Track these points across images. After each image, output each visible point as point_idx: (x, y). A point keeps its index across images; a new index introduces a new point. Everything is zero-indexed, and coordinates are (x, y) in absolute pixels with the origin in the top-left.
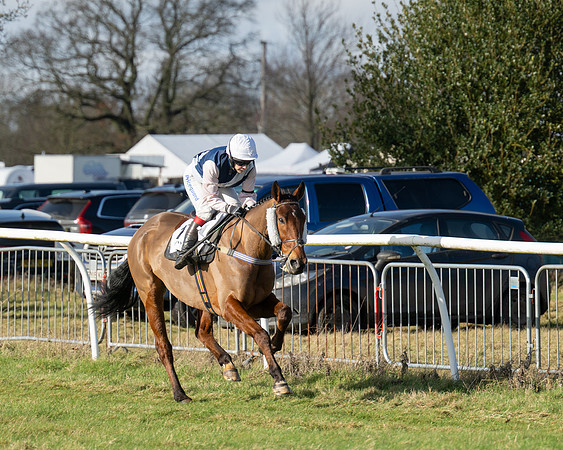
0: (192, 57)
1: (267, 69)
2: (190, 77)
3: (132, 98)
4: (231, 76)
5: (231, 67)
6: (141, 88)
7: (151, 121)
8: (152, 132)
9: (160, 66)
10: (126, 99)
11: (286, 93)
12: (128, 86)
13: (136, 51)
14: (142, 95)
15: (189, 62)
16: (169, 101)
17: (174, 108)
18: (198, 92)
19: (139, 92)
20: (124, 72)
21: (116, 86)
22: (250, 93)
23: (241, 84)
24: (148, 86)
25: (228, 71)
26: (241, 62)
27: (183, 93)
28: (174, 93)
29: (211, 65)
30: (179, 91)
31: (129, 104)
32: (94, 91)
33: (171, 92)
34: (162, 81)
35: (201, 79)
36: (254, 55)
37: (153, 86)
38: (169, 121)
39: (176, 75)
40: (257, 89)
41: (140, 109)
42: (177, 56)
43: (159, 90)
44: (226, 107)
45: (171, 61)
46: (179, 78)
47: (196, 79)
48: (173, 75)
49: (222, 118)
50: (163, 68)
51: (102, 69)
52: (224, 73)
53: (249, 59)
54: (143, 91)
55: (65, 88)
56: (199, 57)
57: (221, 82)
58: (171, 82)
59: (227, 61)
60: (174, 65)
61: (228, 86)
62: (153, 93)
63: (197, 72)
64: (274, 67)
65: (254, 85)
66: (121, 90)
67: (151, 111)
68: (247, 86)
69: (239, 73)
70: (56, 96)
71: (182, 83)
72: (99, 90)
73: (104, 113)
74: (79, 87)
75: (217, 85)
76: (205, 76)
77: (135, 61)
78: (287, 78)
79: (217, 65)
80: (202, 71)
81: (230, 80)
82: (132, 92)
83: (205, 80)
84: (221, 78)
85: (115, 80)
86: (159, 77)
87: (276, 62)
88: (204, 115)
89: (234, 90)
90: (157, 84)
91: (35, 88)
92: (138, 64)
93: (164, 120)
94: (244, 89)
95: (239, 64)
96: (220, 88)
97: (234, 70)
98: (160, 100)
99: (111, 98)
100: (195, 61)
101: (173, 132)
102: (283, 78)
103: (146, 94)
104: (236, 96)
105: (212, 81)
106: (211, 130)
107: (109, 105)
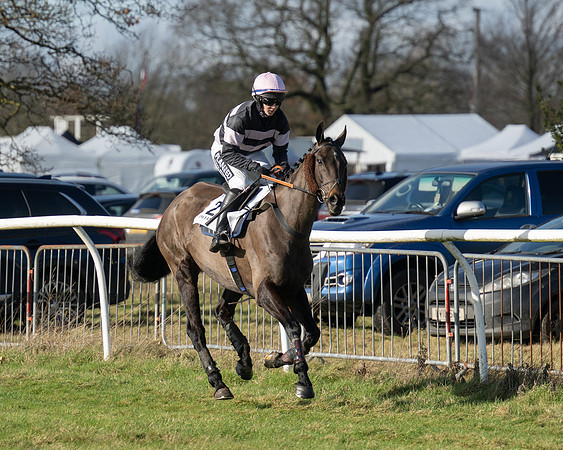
0: (395, 26)
1: (480, 40)
2: (392, 49)
3: (326, 73)
4: (439, 48)
5: (440, 37)
6: (336, 61)
7: (348, 99)
8: (349, 112)
9: (357, 36)
10: (320, 74)
11: (502, 67)
12: (322, 59)
13: (331, 19)
14: (337, 69)
15: (390, 32)
16: (368, 76)
17: (373, 85)
18: (402, 66)
19: (334, 66)
20: (317, 43)
21: (308, 59)
22: (460, 67)
23: (451, 57)
24: (344, 59)
25: (436, 42)
26: (451, 31)
27: (385, 67)
28: (374, 67)
29: (417, 34)
30: (380, 64)
31: (322, 80)
32: (282, 65)
33: (370, 66)
34: (360, 54)
35: (404, 52)
36: (466, 24)
37: (350, 59)
38: (369, 99)
39: (377, 47)
40: (468, 63)
41: (336, 85)
42: (378, 25)
43: (357, 64)
44: (433, 83)
45: (370, 31)
46: (380, 50)
47: (399, 52)
48: (373, 47)
49: (428, 96)
50: (361, 39)
51: (293, 40)
52: (431, 44)
53: (460, 28)
54: (339, 65)
55: (249, 61)
56: (403, 26)
57: (428, 55)
58: (371, 54)
59: (434, 30)
60: (374, 35)
61: (436, 60)
62: (351, 66)
63: (400, 43)
64: (489, 37)
65: (466, 58)
66: (313, 64)
67: (347, 89)
68: (457, 59)
69: (449, 45)
70: (239, 71)
71: (383, 56)
72: (288, 64)
73: (294, 89)
74: (265, 60)
75: (423, 58)
76: (410, 48)
77: (330, 31)
78: (504, 50)
79: (423, 34)
80: (406, 42)
81: (438, 53)
82: (326, 66)
83: (410, 53)
84: (428, 50)
85: (307, 52)
86: (357, 49)
87: (491, 32)
88: (409, 92)
89: (443, 64)
90: (354, 57)
91: (215, 61)
92: (333, 34)
93: (363, 98)
94: (454, 63)
95: (448, 34)
96: (427, 62)
97: (443, 41)
98: (358, 75)
99: (302, 73)
100: (398, 30)
101: (372, 112)
102: (499, 51)
103: (342, 68)
104: (445, 71)
105: (418, 53)
106: (416, 109)
107: (300, 81)
